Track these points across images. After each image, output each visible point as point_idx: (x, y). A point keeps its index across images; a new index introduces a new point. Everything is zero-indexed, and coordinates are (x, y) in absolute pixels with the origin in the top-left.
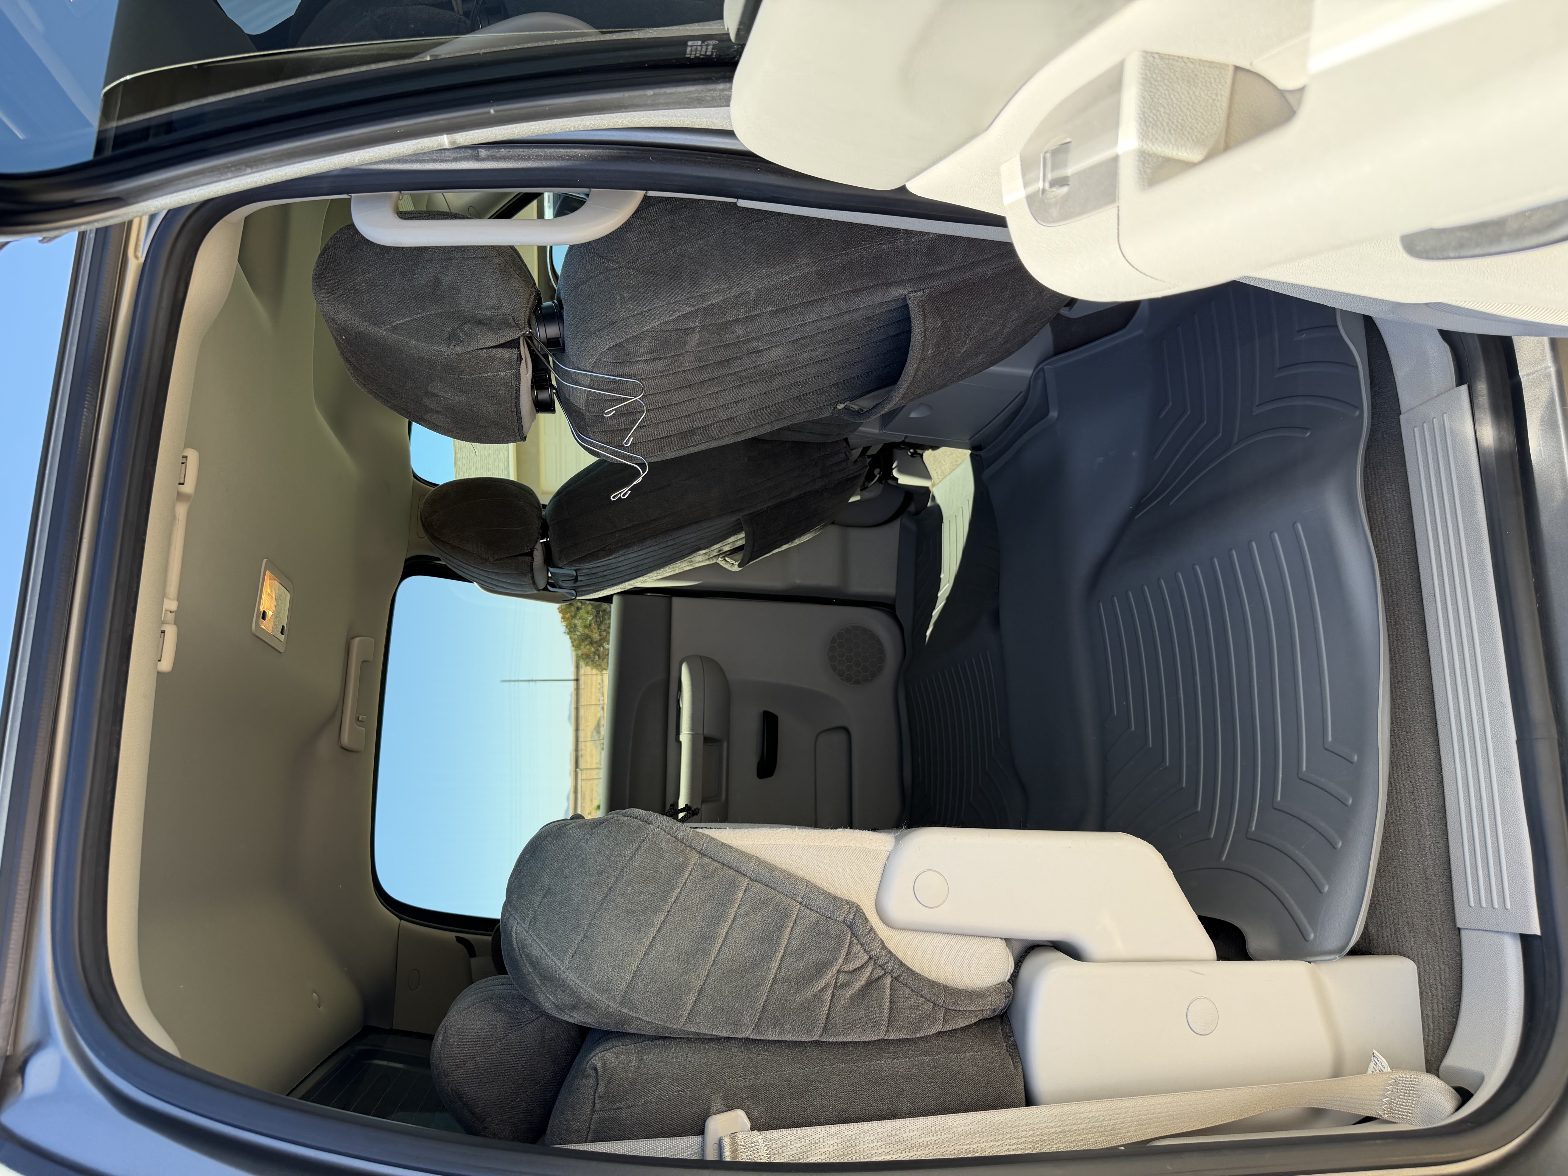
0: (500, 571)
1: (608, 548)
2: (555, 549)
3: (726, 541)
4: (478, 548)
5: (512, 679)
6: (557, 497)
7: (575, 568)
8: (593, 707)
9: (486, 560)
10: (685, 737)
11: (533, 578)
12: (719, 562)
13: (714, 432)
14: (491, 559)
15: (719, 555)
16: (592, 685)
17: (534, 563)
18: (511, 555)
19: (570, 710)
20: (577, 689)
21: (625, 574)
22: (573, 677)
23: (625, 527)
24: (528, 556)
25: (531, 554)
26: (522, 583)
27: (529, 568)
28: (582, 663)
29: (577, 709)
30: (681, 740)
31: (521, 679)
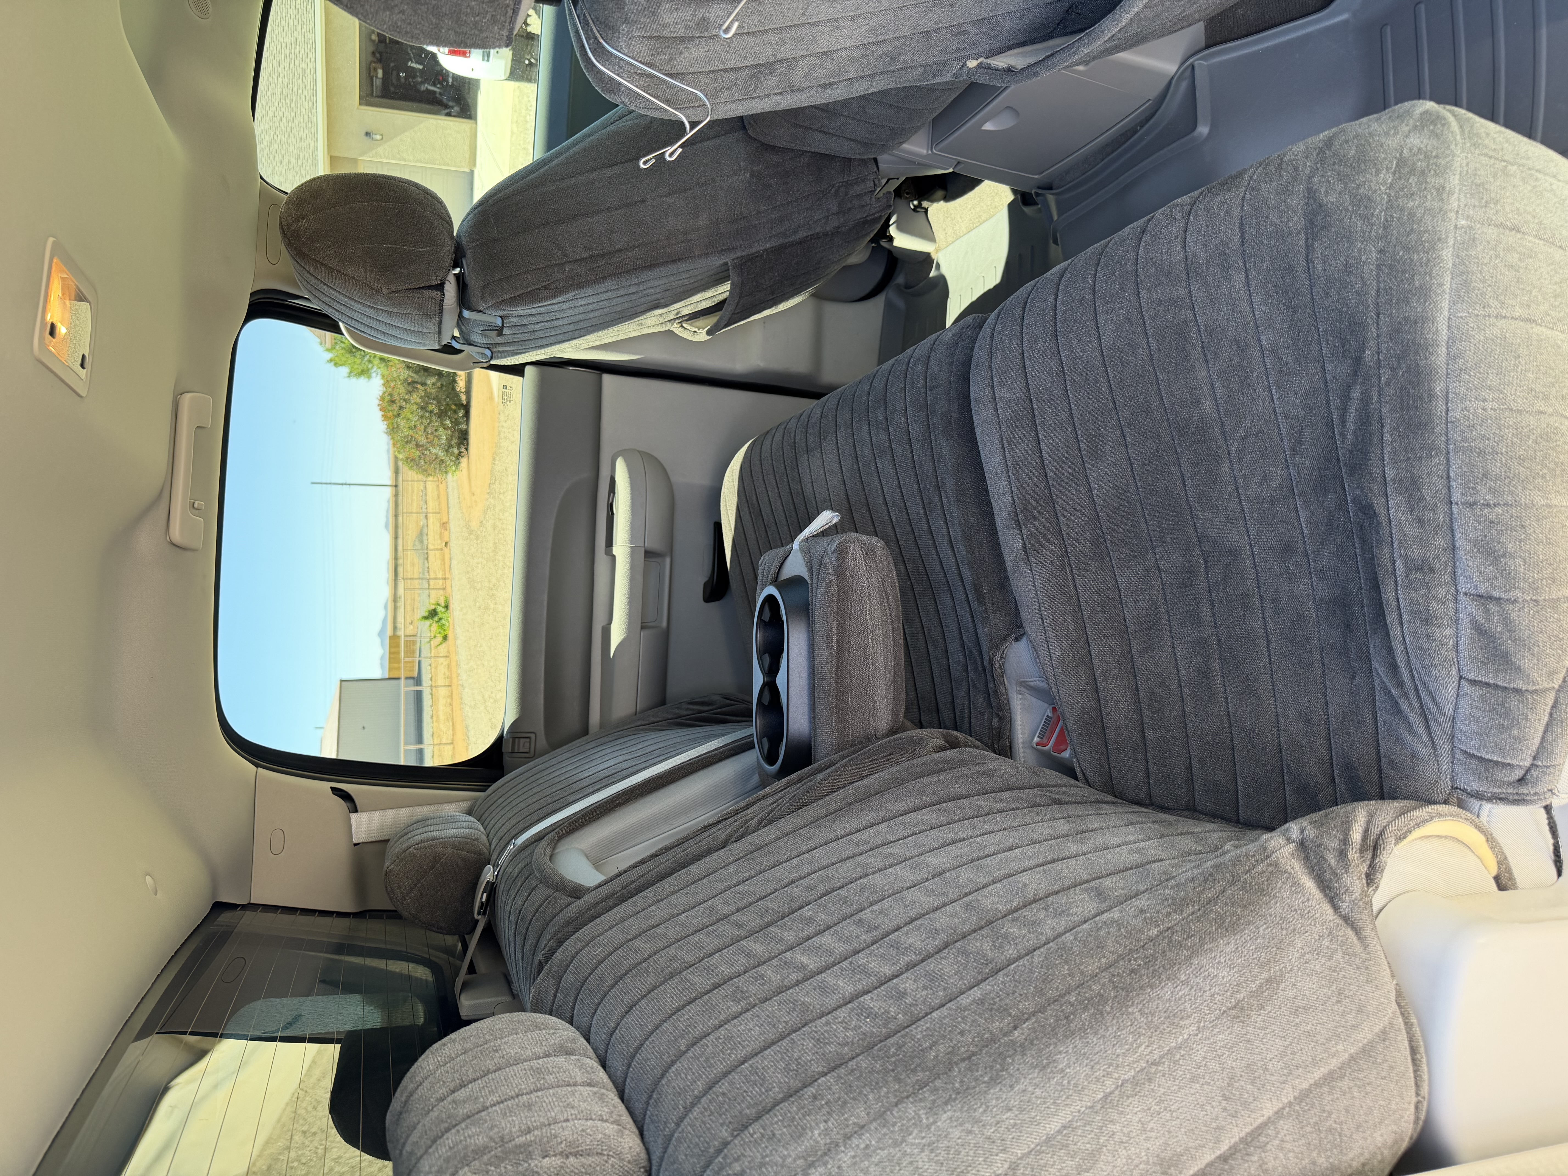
0: (395, 310)
1: (553, 286)
2: (474, 283)
3: (691, 299)
4: (365, 272)
5: (324, 481)
6: (479, 208)
7: (501, 313)
8: (415, 515)
9: (376, 291)
10: (621, 548)
11: (440, 323)
12: (674, 330)
13: (798, 76)
14: (385, 291)
15: (674, 319)
16: (413, 492)
17: (445, 301)
18: (413, 287)
19: (387, 517)
20: (396, 495)
21: (560, 332)
22: (389, 482)
23: (578, 257)
24: (437, 290)
25: (440, 287)
26: (424, 330)
27: (437, 309)
28: (403, 467)
29: (396, 516)
30: (614, 553)
31: (333, 481)
